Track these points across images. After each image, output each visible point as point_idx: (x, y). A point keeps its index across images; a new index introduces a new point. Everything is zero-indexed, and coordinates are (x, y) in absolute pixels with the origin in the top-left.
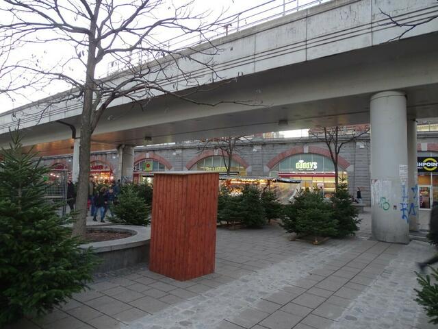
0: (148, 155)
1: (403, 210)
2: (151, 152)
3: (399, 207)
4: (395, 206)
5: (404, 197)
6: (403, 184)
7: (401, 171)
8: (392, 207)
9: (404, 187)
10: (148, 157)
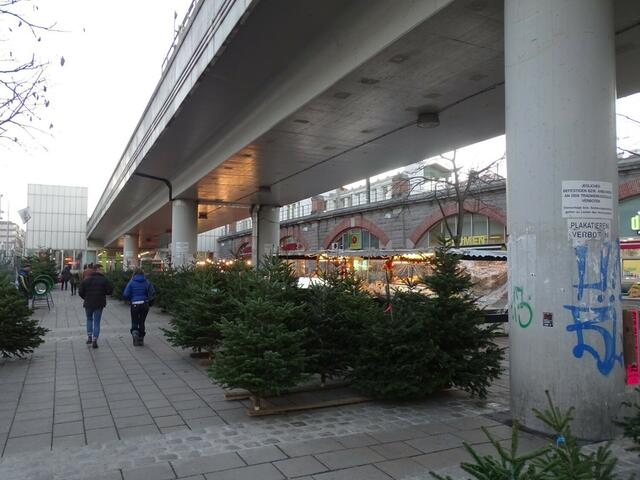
0: (353, 222)
1: (578, 327)
2: (358, 217)
3: (563, 319)
4: (548, 317)
5: (582, 287)
6: (577, 243)
7: (566, 202)
8: (539, 318)
9: (581, 252)
10: (353, 225)
